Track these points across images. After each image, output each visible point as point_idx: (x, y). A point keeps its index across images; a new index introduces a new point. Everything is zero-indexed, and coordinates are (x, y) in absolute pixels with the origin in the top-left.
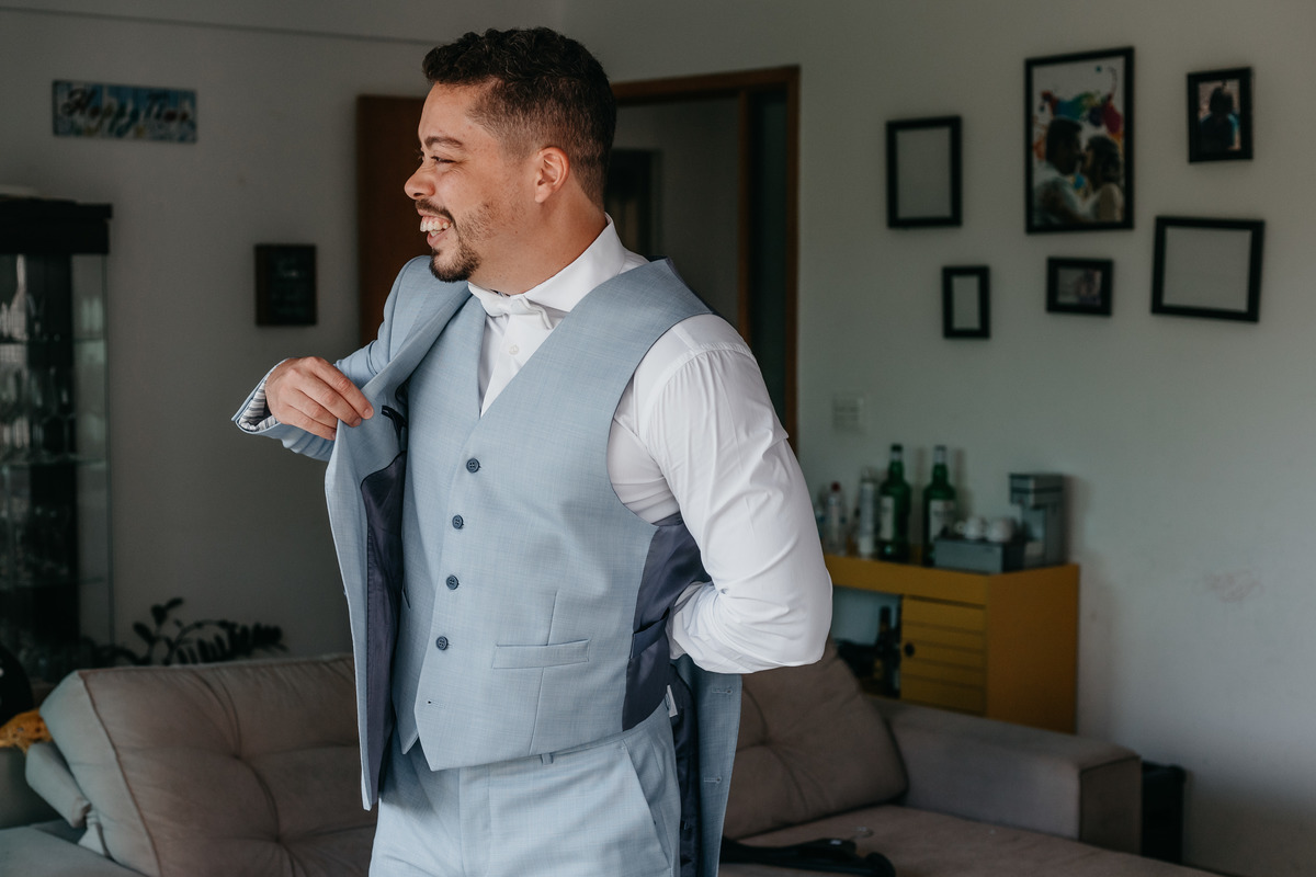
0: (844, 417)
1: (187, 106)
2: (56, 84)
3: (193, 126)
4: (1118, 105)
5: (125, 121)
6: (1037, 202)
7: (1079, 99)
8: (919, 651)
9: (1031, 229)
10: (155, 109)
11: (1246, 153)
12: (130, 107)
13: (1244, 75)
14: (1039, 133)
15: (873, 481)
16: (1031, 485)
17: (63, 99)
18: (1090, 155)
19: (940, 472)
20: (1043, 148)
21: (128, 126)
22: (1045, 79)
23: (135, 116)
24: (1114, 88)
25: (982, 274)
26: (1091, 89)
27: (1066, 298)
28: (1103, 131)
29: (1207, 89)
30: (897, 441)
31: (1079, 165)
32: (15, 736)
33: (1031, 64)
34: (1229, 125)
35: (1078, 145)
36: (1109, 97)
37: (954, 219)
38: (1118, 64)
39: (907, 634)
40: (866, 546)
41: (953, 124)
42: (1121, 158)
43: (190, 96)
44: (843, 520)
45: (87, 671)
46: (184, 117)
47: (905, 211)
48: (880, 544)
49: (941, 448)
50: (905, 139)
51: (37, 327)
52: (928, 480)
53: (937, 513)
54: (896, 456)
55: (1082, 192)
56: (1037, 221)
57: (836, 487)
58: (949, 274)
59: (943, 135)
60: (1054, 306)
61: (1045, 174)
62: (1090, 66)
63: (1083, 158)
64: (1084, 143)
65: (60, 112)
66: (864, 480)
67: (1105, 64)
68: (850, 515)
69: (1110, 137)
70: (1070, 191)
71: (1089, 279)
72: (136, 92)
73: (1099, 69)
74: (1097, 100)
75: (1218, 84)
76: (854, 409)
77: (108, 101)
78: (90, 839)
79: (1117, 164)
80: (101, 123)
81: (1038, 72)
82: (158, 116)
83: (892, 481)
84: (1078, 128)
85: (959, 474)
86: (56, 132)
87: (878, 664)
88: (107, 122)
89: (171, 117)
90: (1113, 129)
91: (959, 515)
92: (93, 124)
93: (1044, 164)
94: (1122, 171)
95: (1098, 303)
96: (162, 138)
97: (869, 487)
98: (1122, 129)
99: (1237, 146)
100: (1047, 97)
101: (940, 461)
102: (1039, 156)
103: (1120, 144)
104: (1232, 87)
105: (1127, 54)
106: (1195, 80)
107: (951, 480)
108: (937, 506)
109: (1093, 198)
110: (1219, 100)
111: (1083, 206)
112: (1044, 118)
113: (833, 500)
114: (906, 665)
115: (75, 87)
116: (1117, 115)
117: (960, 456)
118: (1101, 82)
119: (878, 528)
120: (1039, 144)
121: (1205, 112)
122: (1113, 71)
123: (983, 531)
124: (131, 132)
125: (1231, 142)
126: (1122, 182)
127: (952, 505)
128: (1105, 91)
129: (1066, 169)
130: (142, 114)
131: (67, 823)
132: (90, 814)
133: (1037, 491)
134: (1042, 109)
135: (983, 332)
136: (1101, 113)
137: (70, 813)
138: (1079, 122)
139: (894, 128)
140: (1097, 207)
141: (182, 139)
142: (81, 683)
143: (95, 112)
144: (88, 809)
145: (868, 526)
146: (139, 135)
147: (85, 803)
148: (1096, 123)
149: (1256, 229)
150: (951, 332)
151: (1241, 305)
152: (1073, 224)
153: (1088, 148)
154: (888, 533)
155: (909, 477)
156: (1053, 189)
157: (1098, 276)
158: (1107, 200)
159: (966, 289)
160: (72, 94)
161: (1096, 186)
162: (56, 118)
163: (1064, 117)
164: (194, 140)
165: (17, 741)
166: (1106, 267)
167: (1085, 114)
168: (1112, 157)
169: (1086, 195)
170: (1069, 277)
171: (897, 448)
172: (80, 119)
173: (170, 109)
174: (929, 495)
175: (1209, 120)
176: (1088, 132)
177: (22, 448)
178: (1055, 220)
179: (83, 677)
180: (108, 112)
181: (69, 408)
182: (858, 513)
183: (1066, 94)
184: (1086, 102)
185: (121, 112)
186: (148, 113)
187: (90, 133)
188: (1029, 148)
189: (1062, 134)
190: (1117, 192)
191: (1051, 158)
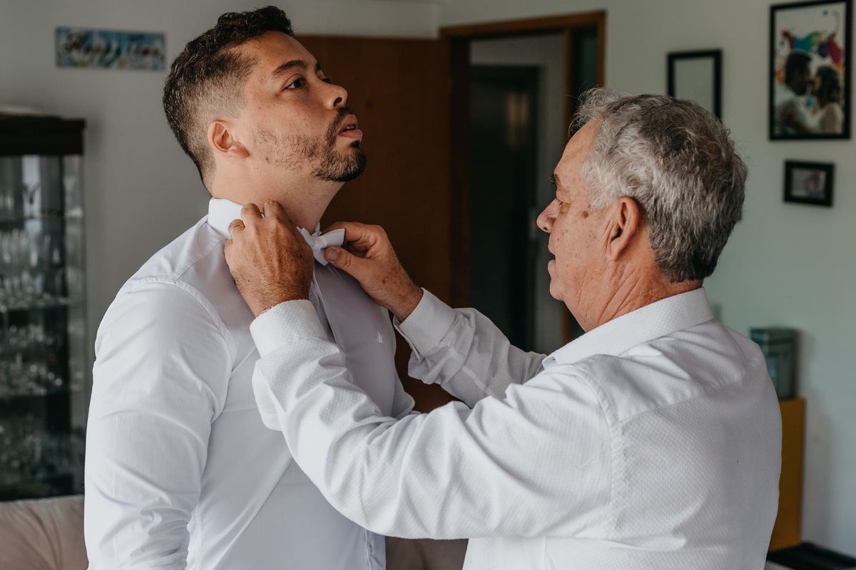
1: (157, 45)
2: (59, 31)
3: (162, 59)
4: (840, 41)
5: (111, 55)
6: (777, 117)
7: (809, 37)
9: (773, 137)
10: (134, 47)
12: (114, 46)
14: (780, 63)
16: (765, 338)
17: (64, 41)
18: (818, 82)
20: (782, 74)
21: (113, 60)
22: (785, 20)
23: (118, 52)
24: (837, 28)
26: (819, 28)
27: (799, 192)
28: (828, 62)
31: (809, 89)
33: (774, 9)
35: (809, 73)
36: (833, 35)
38: (841, 9)
41: (716, 56)
42: (842, 83)
43: (161, 37)
46: (156, 53)
50: (680, 66)
55: (811, 109)
56: (777, 131)
59: (708, 64)
60: (789, 197)
61: (784, 95)
62: (819, 10)
63: (812, 83)
64: (813, 71)
65: (61, 51)
67: (831, 9)
69: (834, 67)
70: (803, 109)
71: (816, 178)
72: (119, 36)
73: (826, 13)
74: (824, 38)
77: (98, 42)
79: (838, 88)
80: (92, 60)
81: (779, 15)
82: (137, 52)
84: (808, 59)
86: (59, 64)
88: (97, 57)
89: (146, 52)
90: (836, 60)
92: (87, 58)
93: (783, 87)
94: (842, 94)
95: (822, 196)
96: (141, 67)
98: (842, 60)
100: (786, 34)
102: (780, 80)
103: (841, 72)
105: (848, 1)
109: (820, 114)
111: (812, 120)
112: (783, 51)
115: (72, 32)
116: (839, 50)
118: (827, 23)
120: (780, 72)
122: (836, 14)
124: (116, 64)
126: (843, 102)
128: (830, 30)
129: (800, 91)
130: (124, 50)
133: (771, 343)
134: (782, 44)
136: (827, 48)
138: (810, 53)
139: (673, 58)
140: (823, 122)
141: (155, 68)
143: (88, 50)
146: (122, 65)
148: (822, 54)
152: (803, 134)
153: (817, 75)
156: (790, 106)
157: (822, 176)
160: (70, 37)
161: (822, 105)
162: (59, 55)
163: (799, 50)
164: (164, 69)
166: (829, 169)
167: (815, 48)
168: (835, 83)
169: (814, 112)
170: (800, 176)
172: (76, 55)
173: (144, 46)
176: (817, 63)
178: (791, 131)
180: (98, 50)
181: (61, 265)
183: (800, 32)
184: (815, 39)
185: (108, 50)
186: (129, 50)
187: (83, 65)
188: (772, 74)
189: (797, 64)
190: (838, 111)
191: (789, 81)
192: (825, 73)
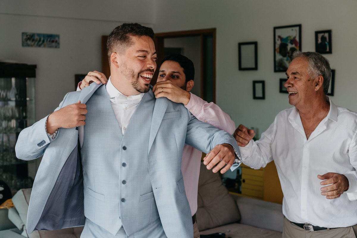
1: (57, 39)
2: (23, 34)
3: (59, 44)
4: (297, 39)
5: (41, 42)
6: (277, 64)
7: (287, 38)
8: (246, 181)
9: (276, 71)
10: (49, 40)
11: (330, 52)
12: (42, 39)
13: (329, 32)
14: (277, 46)
17: (25, 37)
18: (290, 52)
20: (278, 50)
21: (41, 44)
22: (279, 32)
23: (43, 41)
24: (296, 35)
25: (263, 83)
26: (290, 35)
27: (284, 89)
28: (293, 46)
29: (320, 36)
31: (287, 55)
32: (6, 205)
33: (275, 28)
34: (326, 45)
35: (287, 49)
36: (295, 37)
37: (256, 68)
38: (297, 28)
39: (243, 177)
41: (255, 44)
43: (58, 36)
45: (24, 189)
46: (56, 42)
47: (243, 66)
50: (243, 47)
51: (17, 96)
55: (288, 61)
56: (277, 69)
58: (255, 82)
59: (253, 46)
60: (281, 91)
61: (279, 57)
62: (289, 29)
63: (288, 53)
64: (289, 49)
65: (24, 41)
67: (294, 28)
69: (296, 47)
70: (285, 61)
72: (44, 35)
73: (292, 30)
74: (292, 38)
75: (323, 34)
77: (36, 37)
78: (24, 234)
80: (34, 44)
81: (277, 31)
82: (50, 41)
84: (287, 45)
85: (257, 135)
86: (23, 45)
87: (236, 184)
88: (36, 43)
89: (53, 41)
90: (296, 45)
92: (33, 43)
93: (279, 54)
96: (51, 47)
98: (298, 45)
99: (328, 50)
100: (279, 37)
102: (277, 52)
103: (298, 49)
104: (326, 35)
105: (300, 26)
106: (317, 33)
110: (323, 38)
112: (278, 42)
114: (243, 185)
115: (28, 34)
116: (297, 42)
117: (257, 130)
118: (293, 33)
121: (320, 41)
122: (296, 30)
124: (42, 46)
125: (326, 49)
128: (294, 35)
129: (284, 56)
130: (45, 41)
131: (18, 229)
132: (24, 227)
134: (278, 40)
135: (263, 98)
136: (293, 41)
137: (19, 227)
138: (287, 43)
139: (240, 45)
141: (56, 47)
142: (22, 193)
143: (33, 40)
144: (24, 226)
146: (45, 46)
147: (23, 224)
148: (292, 43)
150: (255, 98)
156: (281, 61)
159: (259, 86)
160: (27, 36)
162: (23, 42)
163: (284, 42)
164: (59, 47)
165: (7, 207)
167: (289, 41)
172: (29, 42)
173: (52, 39)
175: (321, 43)
176: (290, 46)
177: (14, 127)
178: (281, 69)
179: (23, 191)
180: (36, 40)
181: (26, 117)
183: (284, 36)
184: (289, 38)
185: (40, 40)
186: (47, 41)
187: (31, 46)
188: (275, 50)
189: (283, 47)
191: (280, 52)
192: (292, 49)
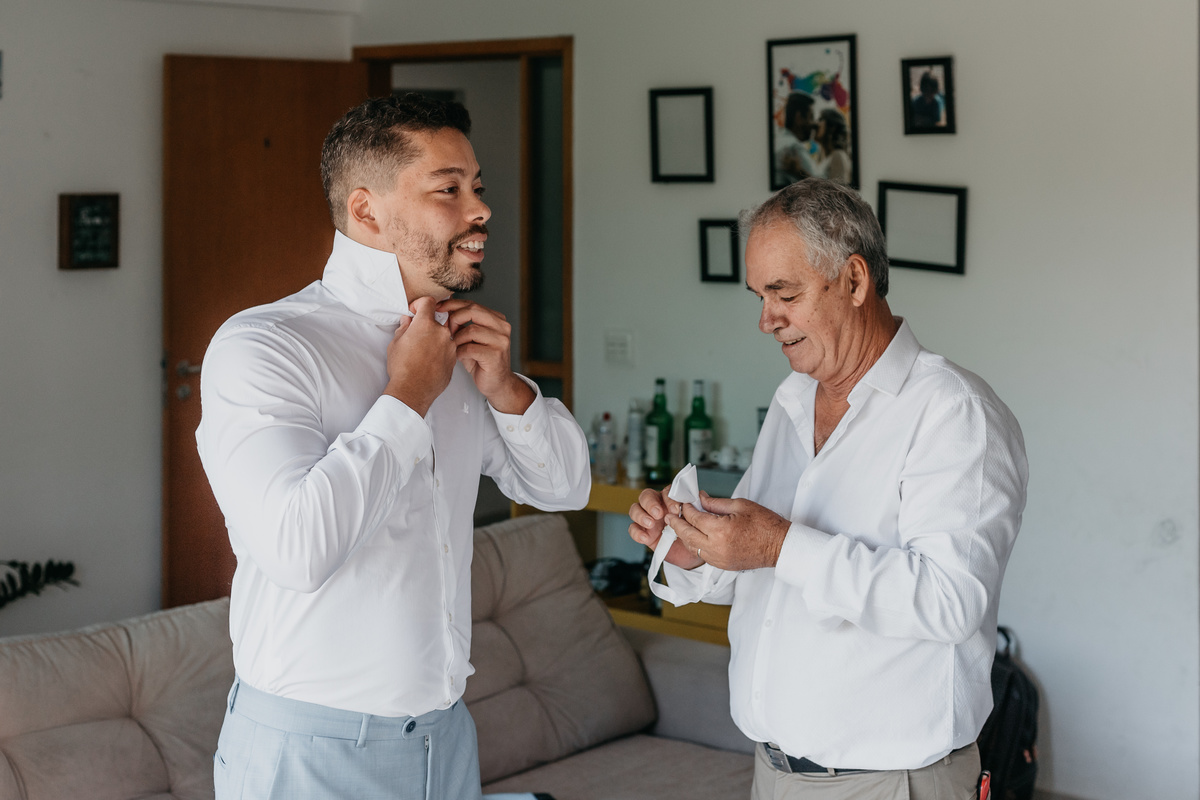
0: (615, 351)
3: (0, 84)
4: (845, 83)
6: (778, 165)
7: (812, 77)
11: (950, 129)
13: (946, 62)
14: (780, 104)
15: (640, 411)
18: (822, 125)
19: (699, 405)
20: (783, 117)
22: (784, 57)
24: (841, 68)
25: (733, 226)
26: (821, 67)
28: (832, 105)
29: (917, 73)
30: (661, 376)
31: (813, 134)
33: (771, 44)
34: (935, 105)
35: (812, 116)
36: (837, 76)
37: (708, 177)
38: (844, 47)
40: (634, 471)
41: (707, 93)
42: (848, 129)
44: (614, 447)
47: (666, 168)
48: (647, 470)
49: (700, 382)
50: (663, 103)
52: (688, 411)
53: (695, 442)
54: (659, 389)
55: (816, 157)
56: (778, 181)
57: (607, 417)
58: (705, 225)
59: (698, 103)
61: (785, 140)
62: (821, 47)
63: (816, 127)
64: (817, 115)
66: (632, 411)
67: (834, 47)
68: (620, 442)
69: (839, 110)
70: (806, 156)
73: (828, 51)
74: (827, 78)
75: (926, 69)
76: (623, 344)
79: (844, 134)
81: (777, 51)
83: (657, 412)
84: (811, 101)
85: (716, 405)
90: (841, 103)
91: (715, 443)
93: (784, 131)
94: (849, 140)
97: (636, 417)
98: (848, 103)
99: (943, 122)
100: (785, 73)
101: (698, 394)
102: (780, 123)
103: (846, 116)
104: (938, 72)
105: (851, 39)
106: (907, 65)
107: (709, 411)
108: (695, 435)
109: (826, 162)
110: (928, 84)
111: (817, 168)
112: (783, 91)
113: (604, 428)
116: (843, 92)
117: (716, 388)
118: (830, 62)
119: (644, 455)
120: (779, 113)
121: (916, 92)
122: (839, 53)
123: (735, 460)
125: (937, 118)
126: (850, 149)
127: (709, 433)
128: (833, 71)
129: (802, 136)
134: (781, 83)
135: (734, 278)
136: (831, 89)
138: (812, 95)
139: (655, 95)
140: (828, 170)
145: (635, 453)
148: (827, 98)
149: (961, 194)
150: (707, 277)
151: (950, 260)
153: (820, 119)
154: (653, 460)
155: (672, 408)
156: (792, 151)
158: (837, 163)
159: (719, 239)
161: (828, 153)
163: (800, 91)
167: (818, 89)
168: (840, 128)
169: (820, 160)
171: (660, 382)
174: (688, 425)
175: (921, 100)
176: (820, 106)
182: (627, 440)
183: (801, 71)
184: (817, 79)
188: (771, 117)
189: (799, 106)
190: (845, 157)
191: (790, 126)
192: (830, 117)
